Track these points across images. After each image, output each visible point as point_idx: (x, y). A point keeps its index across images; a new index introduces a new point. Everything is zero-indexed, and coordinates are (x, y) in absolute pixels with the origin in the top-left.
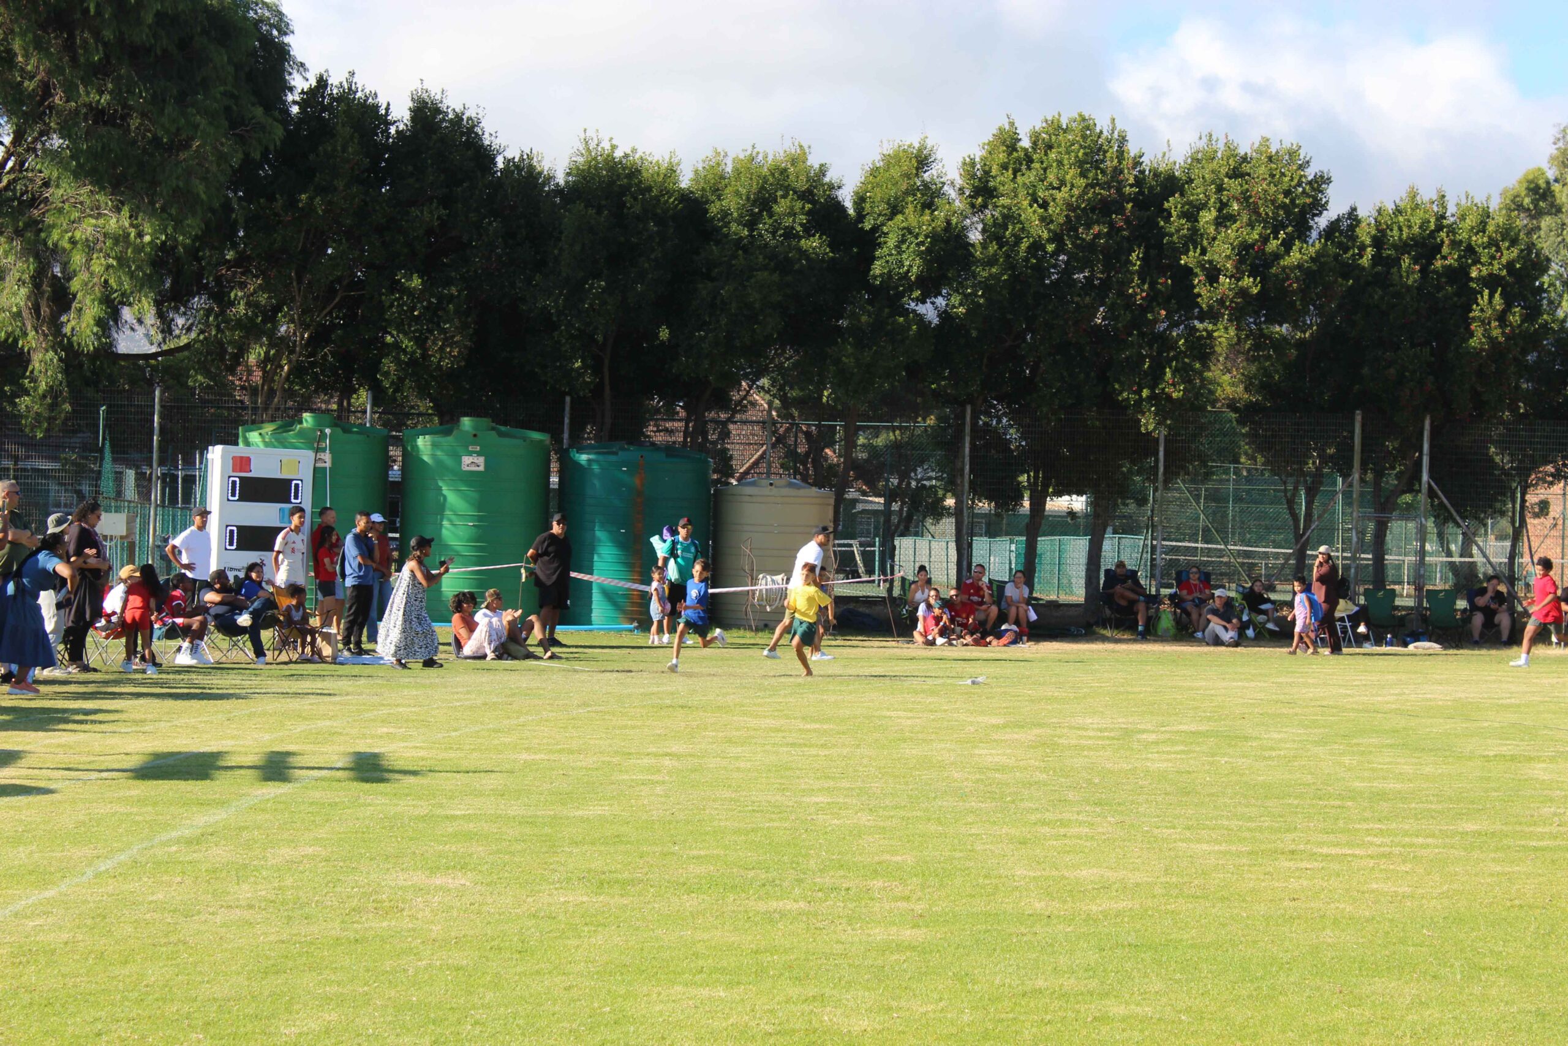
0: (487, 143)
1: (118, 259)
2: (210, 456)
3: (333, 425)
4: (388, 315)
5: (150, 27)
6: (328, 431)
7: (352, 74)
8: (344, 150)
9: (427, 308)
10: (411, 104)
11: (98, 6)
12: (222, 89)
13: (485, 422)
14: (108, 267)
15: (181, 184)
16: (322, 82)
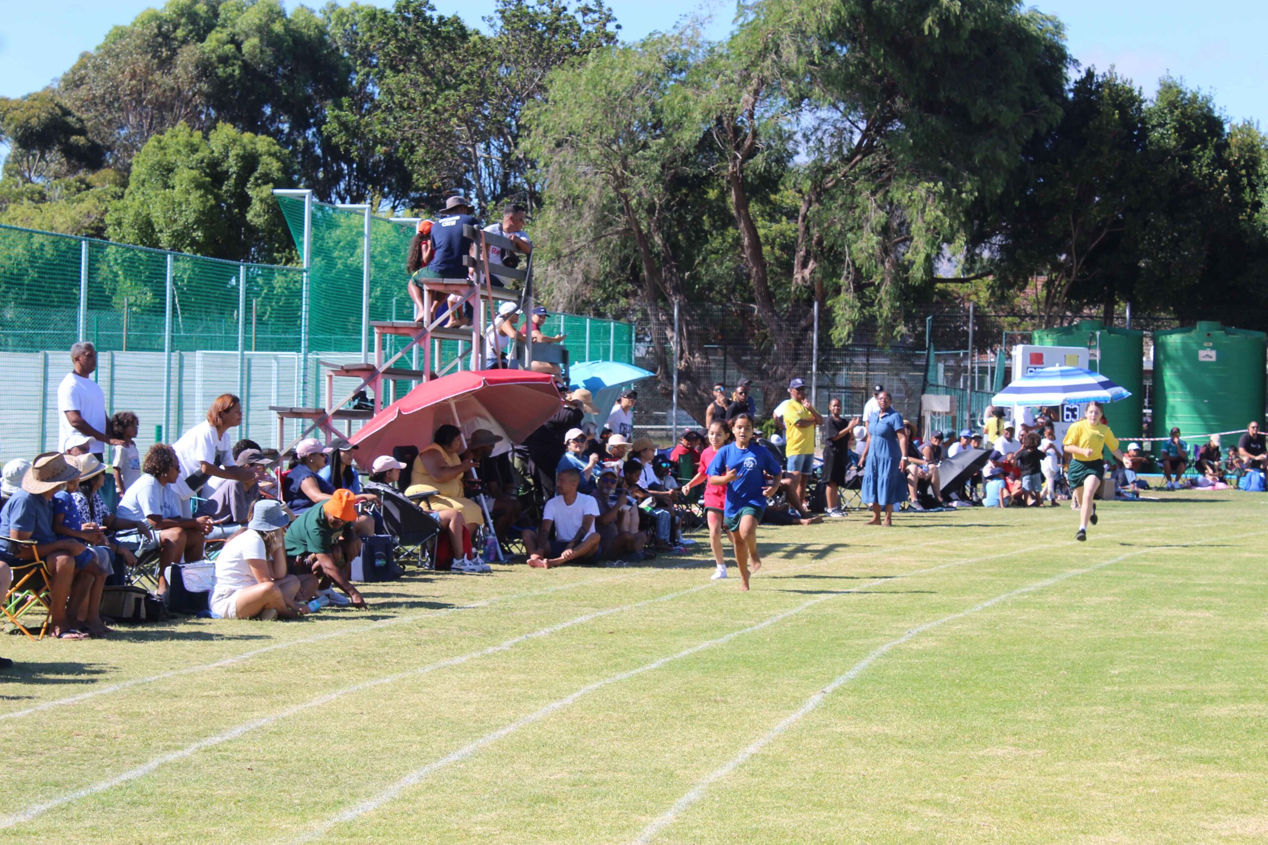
0: (1216, 114)
1: (943, 211)
2: (1013, 353)
3: (1101, 328)
4: (1140, 247)
5: (966, 40)
6: (1098, 333)
7: (1113, 67)
8: (1108, 123)
9: (1169, 240)
10: (1158, 88)
11: (930, 27)
12: (1018, 84)
13: (1217, 324)
14: (937, 217)
15: (989, 154)
16: (1090, 74)
